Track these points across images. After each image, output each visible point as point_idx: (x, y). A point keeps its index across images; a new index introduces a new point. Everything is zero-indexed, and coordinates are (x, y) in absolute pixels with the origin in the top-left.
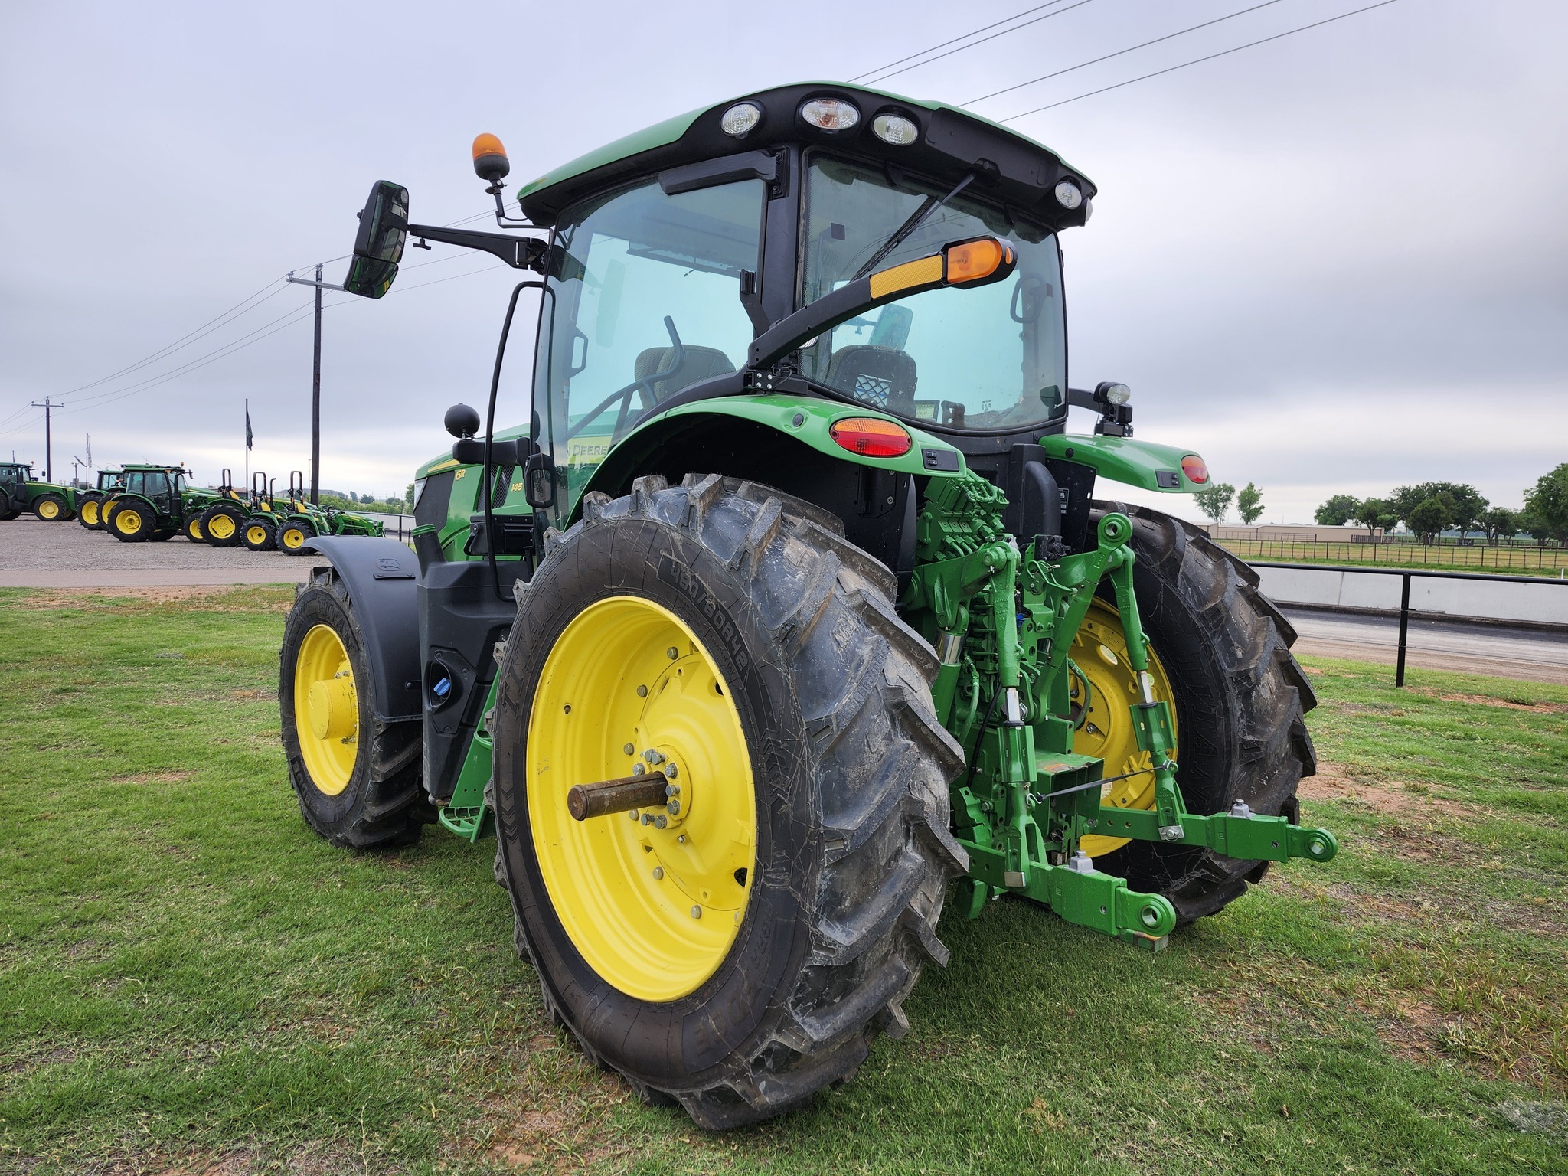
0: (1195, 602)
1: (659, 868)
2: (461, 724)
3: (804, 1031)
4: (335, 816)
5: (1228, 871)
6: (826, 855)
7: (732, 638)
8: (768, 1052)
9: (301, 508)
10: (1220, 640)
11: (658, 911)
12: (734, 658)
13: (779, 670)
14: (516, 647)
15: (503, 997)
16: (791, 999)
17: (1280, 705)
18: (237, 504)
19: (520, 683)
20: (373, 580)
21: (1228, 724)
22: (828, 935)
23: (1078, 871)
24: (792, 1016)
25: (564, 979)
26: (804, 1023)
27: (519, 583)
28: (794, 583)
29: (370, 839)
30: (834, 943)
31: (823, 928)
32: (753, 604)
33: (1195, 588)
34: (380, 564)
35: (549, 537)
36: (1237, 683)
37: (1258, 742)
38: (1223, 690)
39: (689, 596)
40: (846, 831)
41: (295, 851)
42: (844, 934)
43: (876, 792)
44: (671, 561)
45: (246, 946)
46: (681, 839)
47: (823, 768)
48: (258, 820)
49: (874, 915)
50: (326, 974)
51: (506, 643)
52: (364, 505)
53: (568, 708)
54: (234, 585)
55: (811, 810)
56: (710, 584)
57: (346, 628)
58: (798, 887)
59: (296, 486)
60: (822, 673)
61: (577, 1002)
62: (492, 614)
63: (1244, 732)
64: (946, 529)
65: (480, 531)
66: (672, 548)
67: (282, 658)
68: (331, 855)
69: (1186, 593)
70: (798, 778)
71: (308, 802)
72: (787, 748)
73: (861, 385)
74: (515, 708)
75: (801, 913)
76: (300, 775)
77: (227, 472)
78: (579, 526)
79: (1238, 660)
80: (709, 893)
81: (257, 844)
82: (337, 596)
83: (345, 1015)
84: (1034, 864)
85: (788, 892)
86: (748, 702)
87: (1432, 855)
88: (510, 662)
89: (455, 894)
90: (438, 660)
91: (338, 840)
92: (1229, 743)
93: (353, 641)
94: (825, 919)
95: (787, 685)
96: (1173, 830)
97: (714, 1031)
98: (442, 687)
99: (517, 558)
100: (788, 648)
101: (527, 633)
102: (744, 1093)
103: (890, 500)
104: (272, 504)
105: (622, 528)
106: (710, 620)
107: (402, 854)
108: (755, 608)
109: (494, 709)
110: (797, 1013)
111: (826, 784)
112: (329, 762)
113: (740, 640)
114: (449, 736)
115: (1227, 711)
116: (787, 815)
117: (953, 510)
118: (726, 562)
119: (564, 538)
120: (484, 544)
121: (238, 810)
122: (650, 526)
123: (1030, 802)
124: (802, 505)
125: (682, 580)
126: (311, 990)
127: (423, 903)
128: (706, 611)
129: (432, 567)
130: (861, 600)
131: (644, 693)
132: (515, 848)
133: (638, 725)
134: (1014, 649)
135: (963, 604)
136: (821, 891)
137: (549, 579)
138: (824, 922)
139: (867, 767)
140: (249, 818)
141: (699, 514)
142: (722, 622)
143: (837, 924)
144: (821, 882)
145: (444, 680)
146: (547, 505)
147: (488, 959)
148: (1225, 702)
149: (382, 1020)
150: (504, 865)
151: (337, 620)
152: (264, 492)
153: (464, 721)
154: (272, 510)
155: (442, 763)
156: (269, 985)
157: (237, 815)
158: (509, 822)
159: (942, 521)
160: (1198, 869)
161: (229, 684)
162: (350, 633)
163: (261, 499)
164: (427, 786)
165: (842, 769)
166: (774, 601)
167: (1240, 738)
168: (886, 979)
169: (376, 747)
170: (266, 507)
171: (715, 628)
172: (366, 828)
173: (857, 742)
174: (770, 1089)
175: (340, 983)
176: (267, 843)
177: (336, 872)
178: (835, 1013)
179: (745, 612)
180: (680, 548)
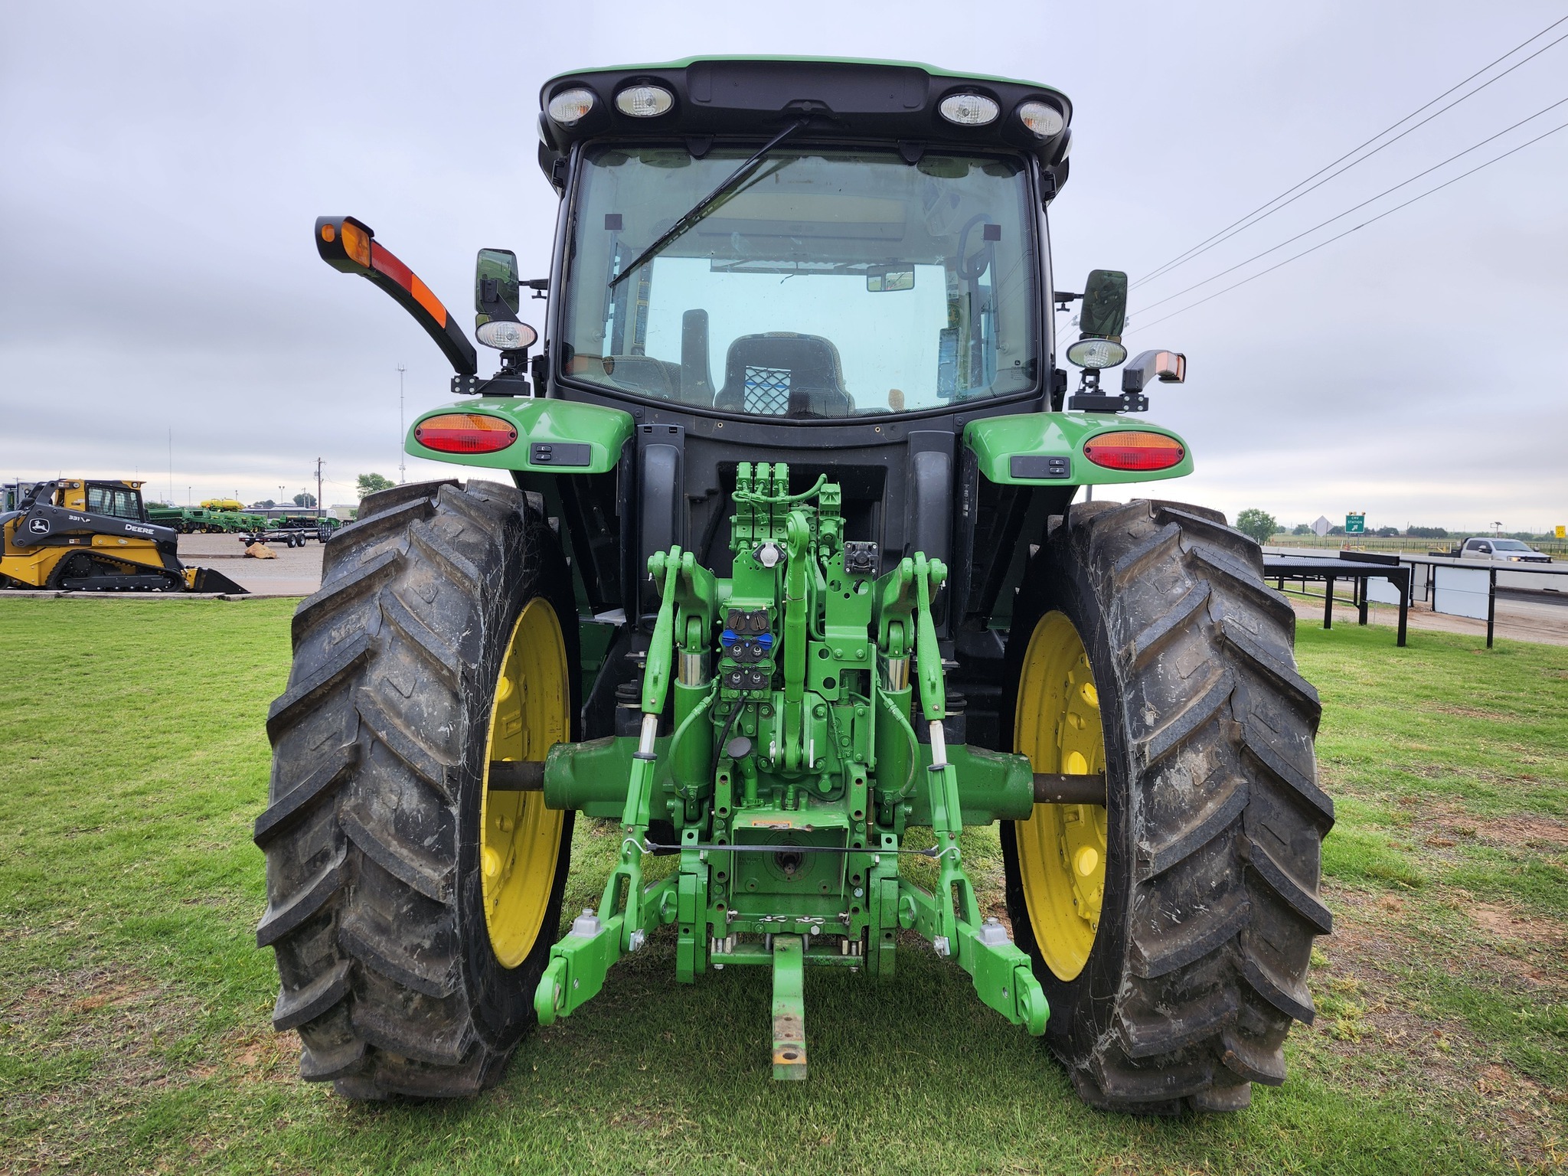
0: (1119, 641)
10: (1131, 696)
17: (1210, 805)
21: (1128, 820)
33: (1125, 620)
36: (1137, 761)
37: (1148, 853)
38: (1126, 769)
63: (1142, 835)
73: (750, 378)
79: (1147, 727)
92: (1128, 849)
115: (1128, 800)
148: (1127, 787)
167: (1137, 846)
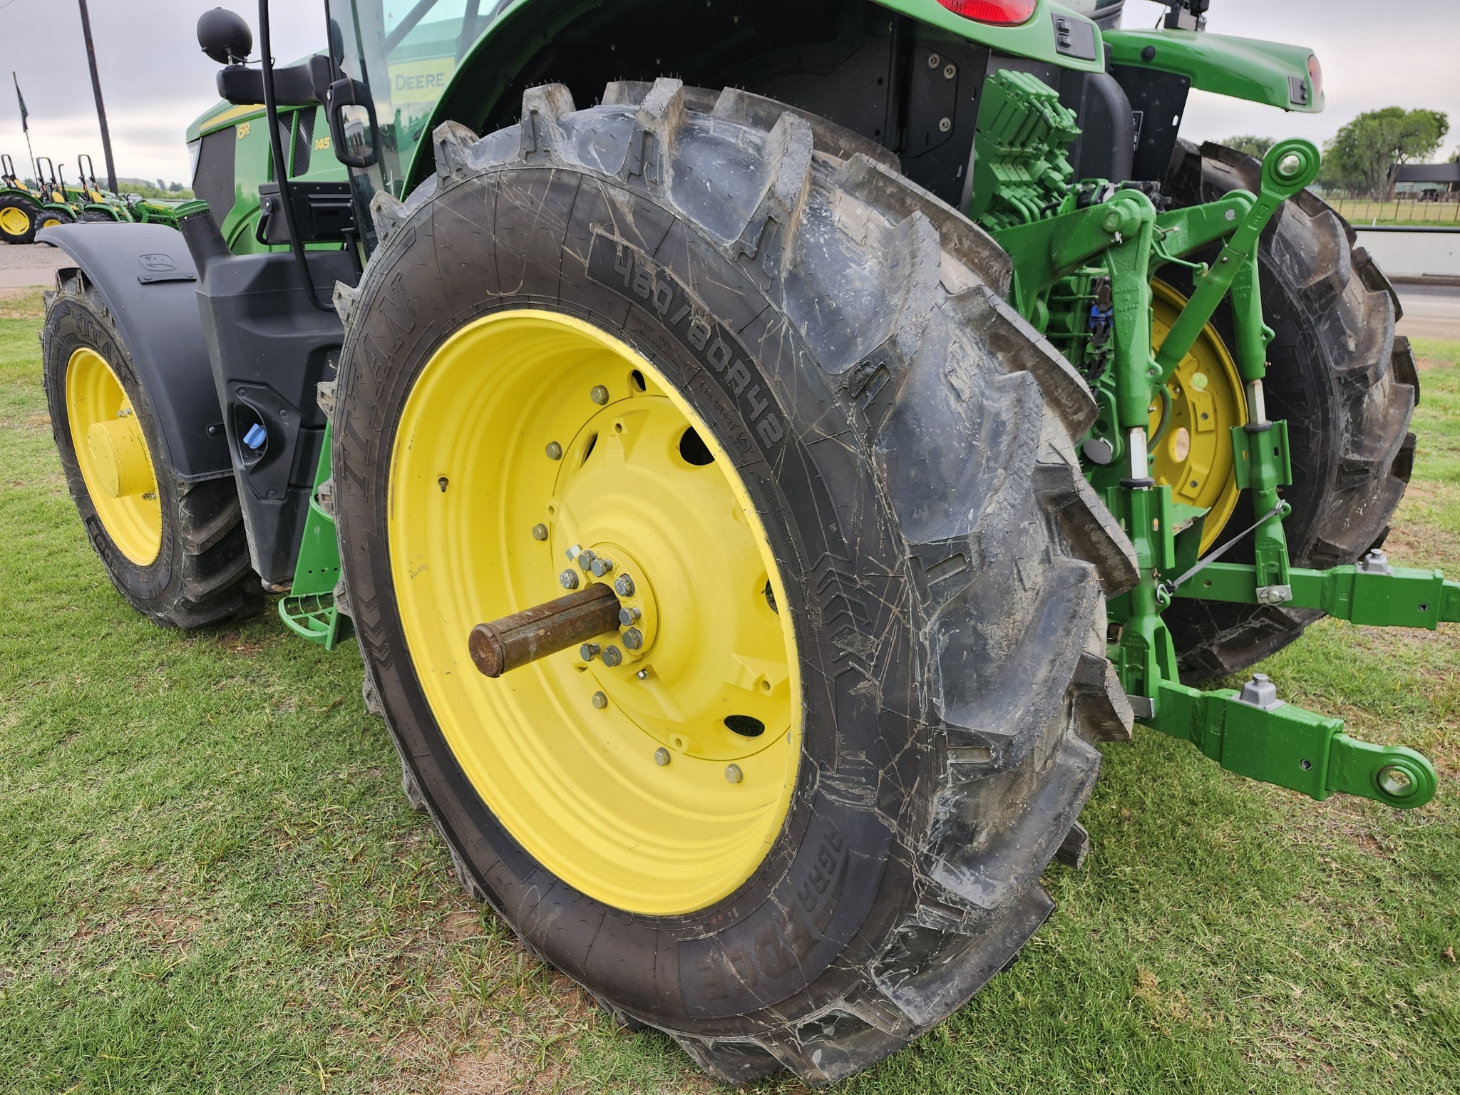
0: (1294, 275)
1: (599, 694)
2: (290, 485)
3: (898, 1009)
4: (150, 591)
5: (1297, 620)
6: (950, 770)
7: (748, 388)
8: (829, 1020)
9: (96, 197)
10: (1326, 326)
11: (604, 752)
12: (752, 425)
13: (851, 449)
14: (351, 390)
15: (399, 851)
16: (875, 963)
17: (1392, 411)
18: (26, 196)
19: (366, 446)
20: (138, 285)
21: (1326, 440)
22: (949, 889)
23: (1260, 707)
24: (874, 986)
25: (486, 857)
26: (897, 997)
27: (340, 287)
28: (863, 279)
29: (199, 620)
30: (963, 902)
31: (938, 874)
32: (791, 323)
33: (1295, 255)
34: (145, 262)
35: (379, 209)
36: (1346, 385)
37: (1366, 463)
38: (1323, 393)
39: (654, 311)
40: (997, 737)
41: (108, 634)
42: (980, 887)
43: (1037, 660)
44: (613, 244)
45: (44, 792)
46: (641, 674)
47: (945, 624)
48: (60, 592)
49: (1026, 852)
50: (155, 832)
51: (334, 384)
52: (174, 194)
53: (444, 481)
54: (31, 287)
55: (922, 696)
56: (698, 287)
57: (114, 353)
58: (892, 810)
59: (87, 175)
60: (936, 453)
61: (507, 889)
62: (310, 331)
63: (1347, 450)
64: (1001, 176)
65: (274, 207)
66: (613, 219)
67: (47, 391)
68: (153, 638)
69: (1282, 262)
70: (893, 639)
71: (116, 572)
72: (869, 587)
74: (362, 483)
75: (896, 849)
76: (99, 538)
77: (6, 159)
78: (429, 187)
79: (1350, 353)
80: (684, 740)
81: (59, 627)
82: (96, 310)
83: (184, 899)
84: (1165, 683)
85: (872, 816)
86: (783, 502)
87: (1412, 548)
88: (345, 414)
89: (318, 690)
90: (243, 399)
91: (160, 619)
92: (1324, 465)
93: (128, 372)
94: (942, 861)
95: (869, 477)
96: (1277, 592)
97: (733, 976)
98: (256, 436)
99: (335, 246)
100: (872, 411)
101: (364, 370)
102: (787, 1060)
103: (945, 124)
104: (64, 194)
105: (509, 185)
106: (701, 356)
107: (244, 634)
108: (796, 331)
109: (331, 481)
110: (883, 982)
111: (950, 654)
112: (134, 522)
113: (765, 393)
114: (275, 502)
115: (1326, 423)
116: (871, 700)
117: (1011, 144)
118: (728, 243)
119: (406, 210)
120: (284, 229)
121: (35, 579)
122: (566, 179)
123: (1162, 598)
124: (833, 131)
125: (638, 280)
126: (135, 859)
127: (277, 706)
128: (691, 338)
129: (212, 264)
130: (985, 307)
131: (557, 453)
132: (391, 676)
133: (555, 504)
134: (1145, 367)
135: (1041, 296)
136: (937, 822)
137: (389, 281)
138: (940, 867)
139: (1018, 617)
140: (48, 590)
141: (664, 148)
142: (726, 359)
143: (965, 870)
144: (939, 807)
145: (256, 427)
146: (368, 163)
147: (371, 790)
148: (1325, 412)
149: (237, 905)
150: (375, 691)
151: (101, 343)
152: (54, 180)
153: (293, 481)
154: (66, 200)
155: (272, 539)
156: (76, 856)
157: (32, 586)
158: (377, 641)
159: (994, 163)
160: (1256, 618)
161: (25, 407)
162: (121, 361)
163: (52, 189)
164: (256, 566)
165: (979, 626)
166: (833, 318)
167: (1341, 458)
168: (1021, 921)
169: (183, 512)
170: (58, 197)
171: (711, 369)
172: (191, 608)
173: (1002, 574)
174: (829, 1059)
175: (175, 845)
176: (74, 625)
177: (162, 664)
178: (944, 978)
179: (773, 341)
180: (630, 218)
